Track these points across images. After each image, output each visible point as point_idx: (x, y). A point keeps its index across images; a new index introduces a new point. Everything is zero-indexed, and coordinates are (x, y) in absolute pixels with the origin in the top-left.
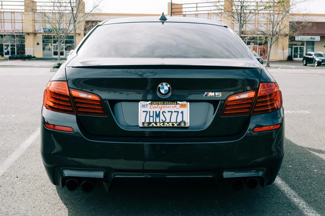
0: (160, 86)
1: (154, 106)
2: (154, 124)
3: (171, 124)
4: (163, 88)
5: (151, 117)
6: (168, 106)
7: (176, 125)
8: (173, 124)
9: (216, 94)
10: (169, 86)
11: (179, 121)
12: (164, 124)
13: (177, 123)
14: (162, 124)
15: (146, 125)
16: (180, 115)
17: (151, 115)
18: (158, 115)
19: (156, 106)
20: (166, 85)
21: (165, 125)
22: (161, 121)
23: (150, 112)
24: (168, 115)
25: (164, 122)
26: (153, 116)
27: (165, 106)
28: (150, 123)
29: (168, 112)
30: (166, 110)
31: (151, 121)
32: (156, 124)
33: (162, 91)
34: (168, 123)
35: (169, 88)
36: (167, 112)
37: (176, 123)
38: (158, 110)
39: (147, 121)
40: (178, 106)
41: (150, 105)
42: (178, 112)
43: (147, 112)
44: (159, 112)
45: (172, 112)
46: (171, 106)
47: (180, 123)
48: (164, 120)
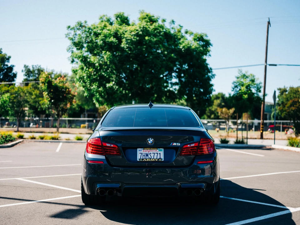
0: (148, 139)
1: (145, 150)
2: (145, 160)
3: (154, 159)
4: (150, 141)
6: (152, 150)
7: (156, 160)
9: (177, 144)
10: (153, 139)
12: (150, 160)
15: (141, 160)
16: (159, 155)
17: (144, 155)
18: (147, 155)
19: (146, 150)
20: (152, 139)
22: (149, 158)
24: (152, 155)
25: (150, 159)
26: (145, 156)
28: (143, 159)
30: (151, 152)
31: (144, 158)
32: (147, 160)
33: (150, 142)
34: (153, 159)
35: (153, 141)
36: (152, 153)
37: (157, 159)
38: (147, 152)
39: (142, 158)
40: (158, 150)
41: (143, 150)
42: (158, 153)
43: (142, 153)
44: (148, 153)
45: (154, 153)
46: (154, 150)
47: (159, 159)
48: (150, 157)
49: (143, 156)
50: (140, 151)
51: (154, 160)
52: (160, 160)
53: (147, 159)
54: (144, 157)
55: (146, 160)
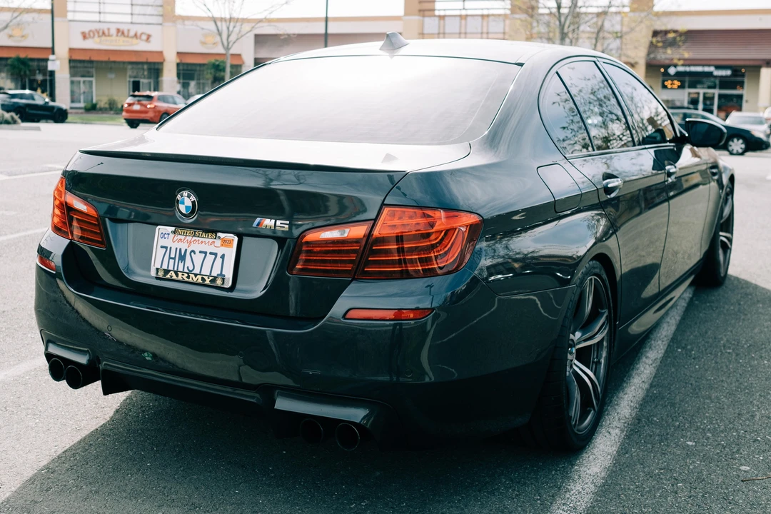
0: (179, 197)
1: (179, 237)
2: (173, 272)
3: (200, 277)
4: (184, 203)
5: (172, 258)
6: (201, 239)
7: (208, 282)
8: (203, 279)
9: (278, 223)
10: (193, 198)
11: (214, 274)
12: (188, 277)
13: (211, 278)
14: (186, 275)
15: (161, 274)
16: (219, 260)
17: (173, 256)
18: (182, 258)
19: (183, 237)
20: (189, 196)
21: (191, 279)
22: (186, 270)
23: (171, 248)
24: (198, 258)
25: (189, 273)
26: (174, 259)
27: (197, 239)
28: (167, 272)
29: (201, 252)
30: (197, 247)
31: (171, 268)
32: (177, 275)
33: (183, 208)
34: (196, 275)
35: (193, 202)
36: (197, 252)
37: (209, 277)
38: (183, 246)
39: (165, 266)
40: (218, 242)
41: (172, 235)
42: (216, 254)
43: (166, 248)
44: (186, 250)
45: (205, 253)
46: (207, 240)
47: (215, 278)
48: (191, 268)
49: (170, 258)
50: (163, 236)
51: (200, 281)
52: (219, 282)
53: (180, 274)
54: (172, 261)
55: (174, 277)
